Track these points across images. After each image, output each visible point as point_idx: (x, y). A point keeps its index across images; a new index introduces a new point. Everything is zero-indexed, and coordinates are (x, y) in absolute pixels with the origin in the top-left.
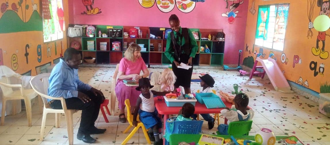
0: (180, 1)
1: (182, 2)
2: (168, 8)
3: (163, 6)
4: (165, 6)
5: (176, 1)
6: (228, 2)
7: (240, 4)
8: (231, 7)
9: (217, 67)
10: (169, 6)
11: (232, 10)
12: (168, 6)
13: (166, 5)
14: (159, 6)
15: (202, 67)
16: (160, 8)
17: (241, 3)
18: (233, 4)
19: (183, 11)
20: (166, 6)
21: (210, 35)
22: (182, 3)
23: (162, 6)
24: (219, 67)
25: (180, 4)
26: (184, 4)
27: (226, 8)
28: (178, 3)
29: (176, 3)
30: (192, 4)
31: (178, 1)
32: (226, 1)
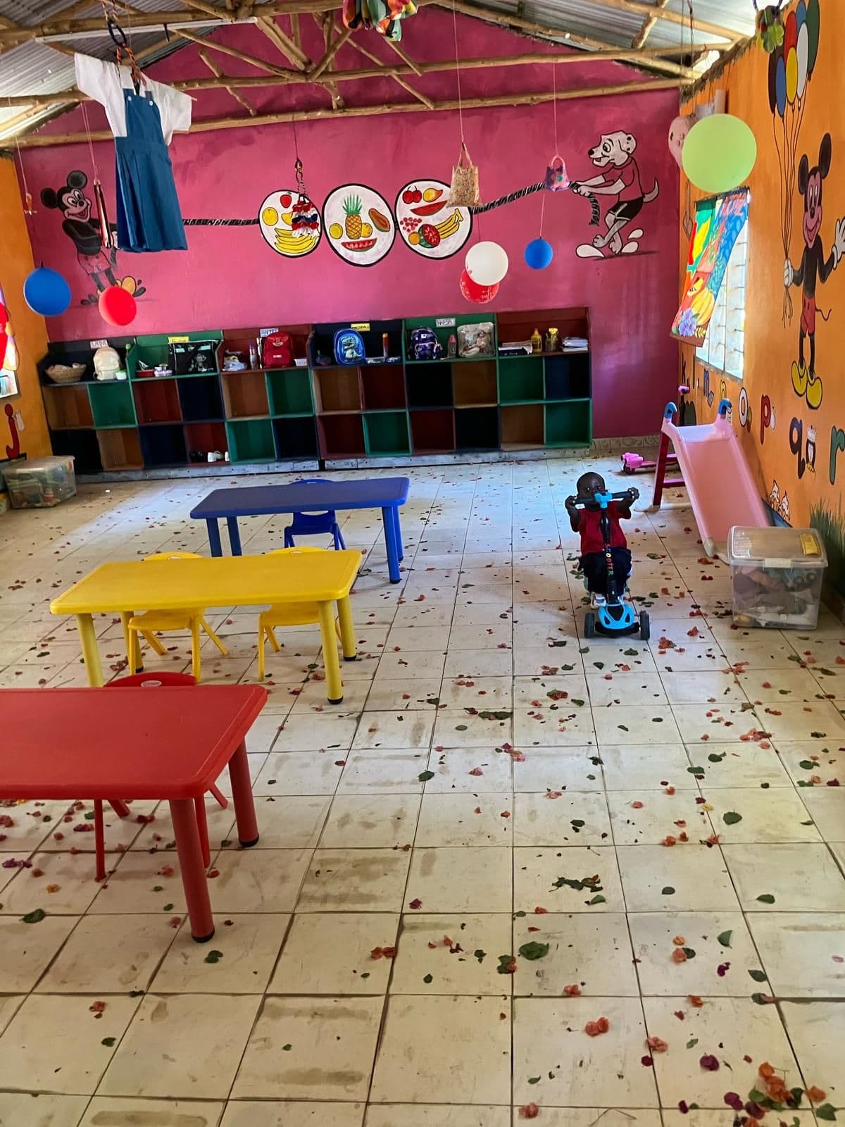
0: (410, 219)
1: (420, 221)
2: (369, 247)
3: (354, 243)
4: (358, 243)
5: (399, 221)
6: (595, 201)
7: (645, 200)
8: (610, 218)
9: (569, 452)
10: (374, 241)
11: (616, 228)
12: (369, 241)
13: (361, 239)
14: (337, 244)
15: (514, 455)
16: (343, 251)
17: (647, 199)
18: (619, 204)
19: (426, 251)
20: (364, 242)
21: (536, 332)
22: (420, 225)
23: (349, 243)
24: (578, 451)
25: (413, 228)
26: (430, 226)
27: (592, 222)
28: (407, 225)
29: (397, 228)
30: (457, 224)
31: (405, 219)
32: (589, 197)
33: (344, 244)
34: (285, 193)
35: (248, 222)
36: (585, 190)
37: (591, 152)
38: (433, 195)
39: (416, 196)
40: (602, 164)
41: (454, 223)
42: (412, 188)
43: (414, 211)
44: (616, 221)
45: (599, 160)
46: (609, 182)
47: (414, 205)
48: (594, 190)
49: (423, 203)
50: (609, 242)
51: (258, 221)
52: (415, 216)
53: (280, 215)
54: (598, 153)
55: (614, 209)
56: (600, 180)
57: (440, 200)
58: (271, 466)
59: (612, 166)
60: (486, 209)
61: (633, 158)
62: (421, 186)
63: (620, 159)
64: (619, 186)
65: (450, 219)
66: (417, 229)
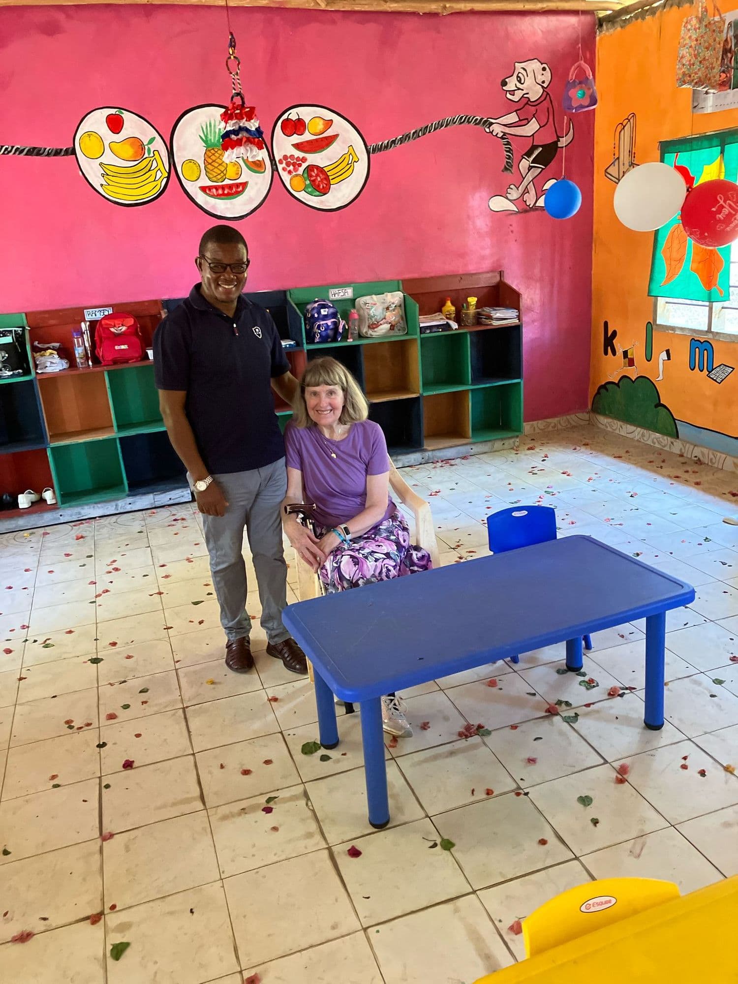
0: (292, 156)
1: (304, 160)
2: (238, 193)
3: (217, 188)
4: (223, 188)
5: (277, 159)
6: (508, 143)
7: (560, 145)
8: (525, 164)
9: (498, 445)
10: (244, 185)
11: (530, 177)
12: (238, 185)
13: (227, 182)
14: (193, 188)
15: (439, 454)
16: (201, 198)
17: (563, 142)
18: (534, 148)
19: (314, 201)
20: (230, 187)
21: (449, 303)
22: (304, 165)
23: (210, 188)
24: (507, 442)
25: (296, 170)
26: (317, 167)
27: (506, 169)
28: (288, 164)
29: (275, 169)
30: (350, 165)
31: (285, 157)
32: (502, 138)
33: (203, 189)
34: (113, 111)
35: (57, 153)
36: (497, 129)
37: (504, 83)
38: (320, 126)
39: (297, 127)
40: (516, 98)
41: (347, 164)
42: (293, 115)
43: (297, 146)
44: (530, 168)
45: (512, 93)
46: (523, 121)
47: (296, 139)
48: (507, 130)
49: (307, 137)
50: (523, 194)
51: (73, 152)
52: (298, 154)
53: (106, 144)
54: (512, 84)
55: (529, 154)
56: (513, 118)
57: (329, 133)
58: (121, 503)
59: (526, 102)
60: (386, 147)
61: (548, 94)
62: (305, 113)
63: (535, 94)
64: (533, 126)
65: (343, 159)
66: (301, 170)
